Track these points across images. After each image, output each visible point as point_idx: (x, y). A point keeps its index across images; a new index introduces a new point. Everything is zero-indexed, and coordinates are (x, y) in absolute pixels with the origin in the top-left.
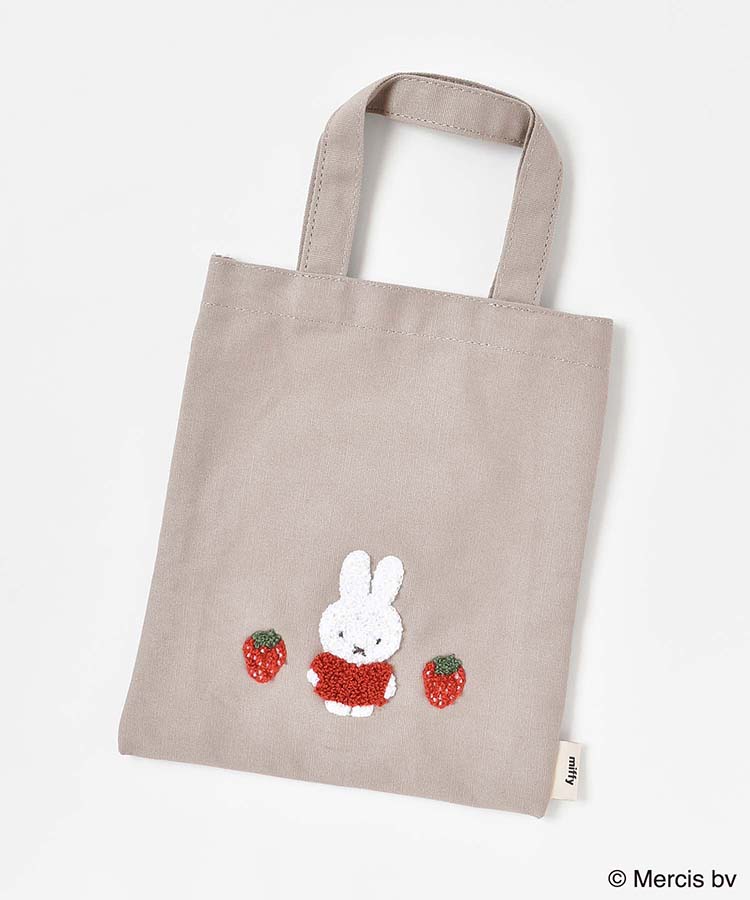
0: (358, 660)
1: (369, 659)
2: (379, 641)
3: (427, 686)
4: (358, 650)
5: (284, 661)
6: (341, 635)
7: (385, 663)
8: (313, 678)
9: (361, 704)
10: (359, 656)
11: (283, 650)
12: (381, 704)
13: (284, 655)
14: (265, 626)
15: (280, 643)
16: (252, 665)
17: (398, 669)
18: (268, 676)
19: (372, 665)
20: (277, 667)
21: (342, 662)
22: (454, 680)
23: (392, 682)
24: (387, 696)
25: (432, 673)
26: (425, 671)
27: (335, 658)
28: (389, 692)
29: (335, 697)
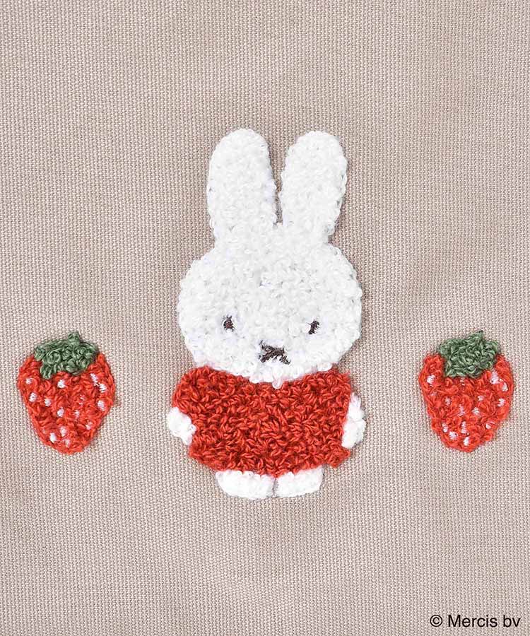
0: (274, 374)
1: (296, 370)
2: (314, 325)
3: (432, 408)
4: (272, 353)
5: (111, 399)
6: (228, 324)
7: (335, 371)
8: (182, 427)
9: (295, 469)
10: (274, 364)
11: (107, 376)
12: (337, 462)
13: (111, 385)
14: (59, 327)
15: (97, 361)
16: (43, 419)
17: (362, 382)
18: (83, 437)
19: (306, 380)
20: (99, 416)
21: (240, 382)
22: (488, 384)
23: (354, 411)
24: (348, 441)
25: (442, 379)
26: (422, 378)
27: (223, 377)
28: (351, 433)
29: (237, 460)
